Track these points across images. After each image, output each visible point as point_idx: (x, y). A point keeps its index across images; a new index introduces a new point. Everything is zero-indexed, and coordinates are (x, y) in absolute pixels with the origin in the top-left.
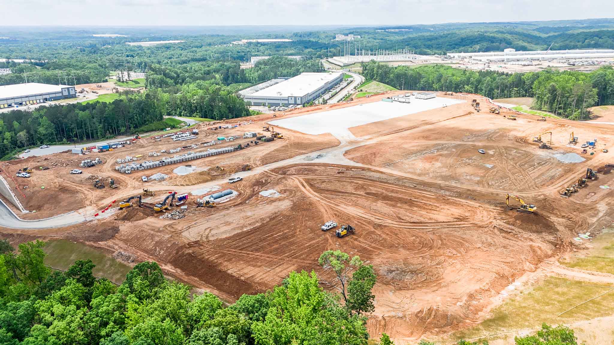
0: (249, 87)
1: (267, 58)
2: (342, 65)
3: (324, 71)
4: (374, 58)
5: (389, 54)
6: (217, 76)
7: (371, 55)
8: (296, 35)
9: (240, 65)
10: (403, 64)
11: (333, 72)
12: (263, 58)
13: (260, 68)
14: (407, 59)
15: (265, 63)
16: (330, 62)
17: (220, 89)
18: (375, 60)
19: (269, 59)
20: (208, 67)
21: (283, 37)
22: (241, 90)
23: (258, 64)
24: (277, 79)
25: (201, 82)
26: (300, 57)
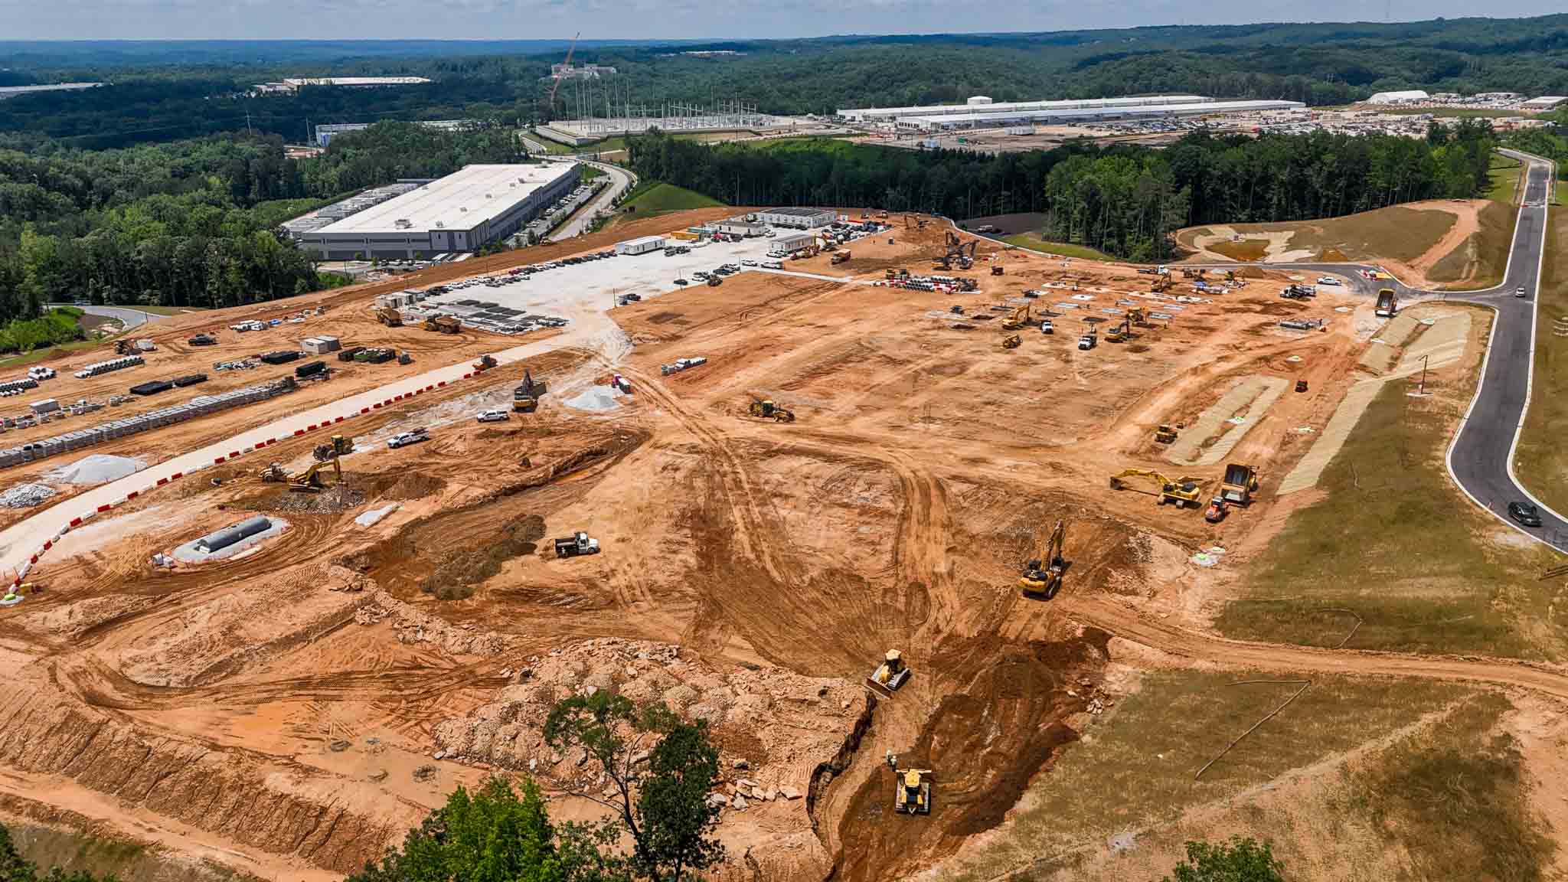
0: (313, 209)
1: (360, 127)
2: (574, 142)
3: (526, 159)
4: (659, 124)
5: (693, 114)
6: (214, 180)
7: (650, 115)
8: (441, 66)
9: (282, 152)
10: (733, 139)
11: (550, 162)
12: (350, 127)
13: (344, 157)
14: (741, 126)
15: (356, 141)
16: (541, 137)
17: (220, 218)
18: (660, 127)
19: (368, 131)
20: (185, 155)
21: (404, 72)
22: (291, 217)
23: (335, 147)
24: (394, 186)
25: (164, 198)
26: (456, 123)
